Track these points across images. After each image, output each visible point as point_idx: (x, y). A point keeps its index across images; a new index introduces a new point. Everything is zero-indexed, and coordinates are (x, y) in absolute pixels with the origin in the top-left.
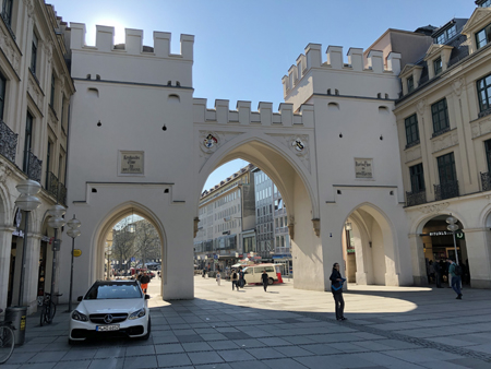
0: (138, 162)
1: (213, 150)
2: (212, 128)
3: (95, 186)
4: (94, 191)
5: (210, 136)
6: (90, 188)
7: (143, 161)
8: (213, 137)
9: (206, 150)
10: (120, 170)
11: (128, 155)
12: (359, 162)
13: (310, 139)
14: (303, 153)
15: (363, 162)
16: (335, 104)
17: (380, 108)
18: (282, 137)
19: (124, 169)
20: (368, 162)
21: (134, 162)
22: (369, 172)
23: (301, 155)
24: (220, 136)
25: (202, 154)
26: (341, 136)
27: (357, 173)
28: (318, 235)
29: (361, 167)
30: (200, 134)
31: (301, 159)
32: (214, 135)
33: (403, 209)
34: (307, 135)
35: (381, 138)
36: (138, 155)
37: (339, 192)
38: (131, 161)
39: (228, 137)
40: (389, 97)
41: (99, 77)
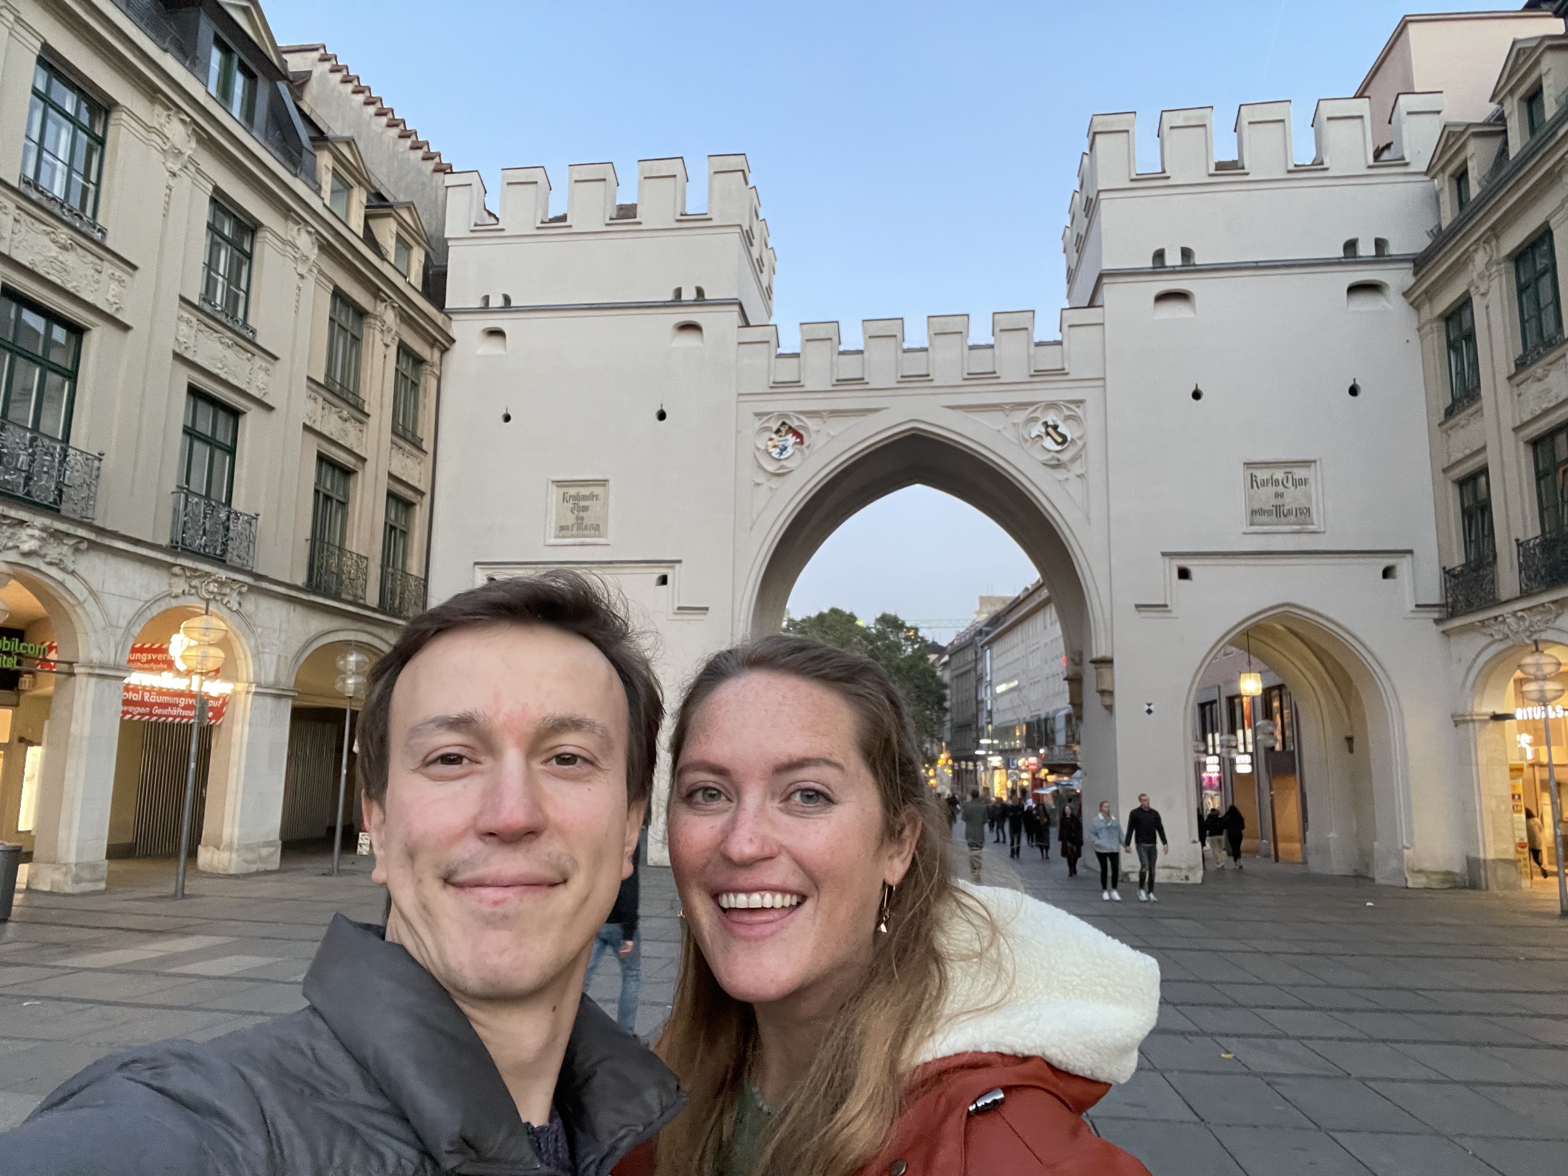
0: (595, 508)
1: (790, 465)
2: (788, 405)
3: (492, 572)
5: (785, 428)
6: (480, 576)
7: (606, 505)
8: (792, 430)
9: (772, 464)
10: (552, 530)
11: (572, 491)
12: (1262, 474)
13: (1091, 413)
14: (1064, 457)
15: (1279, 475)
16: (1181, 296)
17: (1355, 289)
18: (999, 415)
19: (563, 528)
20: (1300, 473)
21: (585, 509)
22: (1303, 503)
23: (1058, 465)
24: (812, 424)
25: (761, 478)
26: (1197, 395)
27: (1254, 512)
28: (1110, 708)
29: (1271, 490)
30: (758, 424)
31: (1060, 474)
32: (795, 424)
33: (1435, 630)
34: (1079, 402)
35: (1353, 391)
36: (596, 490)
37: (1184, 574)
38: (578, 504)
39: (835, 427)
40: (1393, 249)
41: (507, 299)
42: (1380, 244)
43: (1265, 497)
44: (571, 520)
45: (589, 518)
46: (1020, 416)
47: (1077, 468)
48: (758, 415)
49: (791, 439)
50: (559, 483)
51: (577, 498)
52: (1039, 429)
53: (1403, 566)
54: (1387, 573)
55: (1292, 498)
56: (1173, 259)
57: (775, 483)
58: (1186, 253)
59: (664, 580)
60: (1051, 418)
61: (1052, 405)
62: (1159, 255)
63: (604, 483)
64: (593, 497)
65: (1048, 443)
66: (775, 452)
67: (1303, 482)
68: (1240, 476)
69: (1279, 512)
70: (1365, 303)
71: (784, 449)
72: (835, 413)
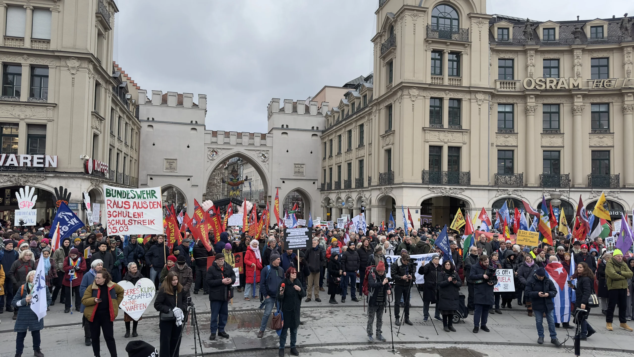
0: (174, 165)
1: (214, 158)
2: (214, 146)
3: (151, 177)
4: (151, 179)
5: (214, 151)
6: (149, 177)
7: (177, 164)
8: (215, 151)
9: (211, 158)
10: (165, 168)
11: (169, 161)
12: (297, 166)
13: (270, 152)
14: (265, 160)
15: (299, 166)
16: (286, 133)
17: (313, 135)
18: (254, 152)
19: (167, 169)
20: (302, 166)
21: (172, 165)
22: (302, 171)
23: (264, 162)
24: (219, 150)
25: (209, 160)
26: (287, 151)
27: (295, 172)
28: (270, 204)
29: (298, 168)
30: (208, 150)
31: (264, 163)
32: (216, 150)
33: (320, 192)
34: (268, 151)
35: (311, 153)
36: (174, 161)
37: (284, 182)
38: (170, 164)
39: (224, 151)
40: (319, 129)
41: (153, 119)
42: (317, 128)
43: (297, 170)
44: (168, 166)
45: (172, 167)
46: (258, 152)
47: (267, 162)
48: (208, 148)
49: (215, 153)
50: (166, 159)
51: (170, 162)
52: (261, 155)
53: (316, 183)
54: (314, 183)
55: (301, 170)
56: (285, 127)
57: (211, 161)
58: (287, 126)
59: (189, 180)
60: (263, 153)
61: (263, 151)
62: (283, 126)
63: (176, 159)
64: (173, 162)
65: (263, 157)
66: (212, 155)
67: (303, 167)
68: (293, 166)
69: (299, 172)
70: (314, 138)
71: (213, 155)
72: (223, 149)
